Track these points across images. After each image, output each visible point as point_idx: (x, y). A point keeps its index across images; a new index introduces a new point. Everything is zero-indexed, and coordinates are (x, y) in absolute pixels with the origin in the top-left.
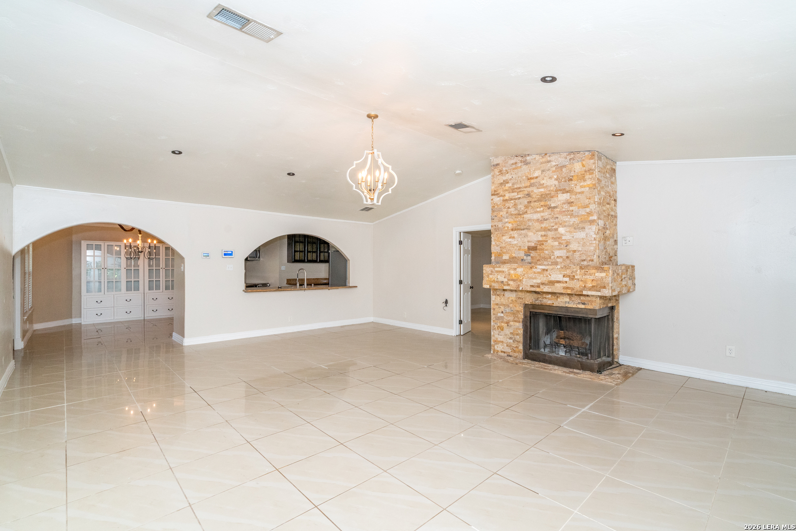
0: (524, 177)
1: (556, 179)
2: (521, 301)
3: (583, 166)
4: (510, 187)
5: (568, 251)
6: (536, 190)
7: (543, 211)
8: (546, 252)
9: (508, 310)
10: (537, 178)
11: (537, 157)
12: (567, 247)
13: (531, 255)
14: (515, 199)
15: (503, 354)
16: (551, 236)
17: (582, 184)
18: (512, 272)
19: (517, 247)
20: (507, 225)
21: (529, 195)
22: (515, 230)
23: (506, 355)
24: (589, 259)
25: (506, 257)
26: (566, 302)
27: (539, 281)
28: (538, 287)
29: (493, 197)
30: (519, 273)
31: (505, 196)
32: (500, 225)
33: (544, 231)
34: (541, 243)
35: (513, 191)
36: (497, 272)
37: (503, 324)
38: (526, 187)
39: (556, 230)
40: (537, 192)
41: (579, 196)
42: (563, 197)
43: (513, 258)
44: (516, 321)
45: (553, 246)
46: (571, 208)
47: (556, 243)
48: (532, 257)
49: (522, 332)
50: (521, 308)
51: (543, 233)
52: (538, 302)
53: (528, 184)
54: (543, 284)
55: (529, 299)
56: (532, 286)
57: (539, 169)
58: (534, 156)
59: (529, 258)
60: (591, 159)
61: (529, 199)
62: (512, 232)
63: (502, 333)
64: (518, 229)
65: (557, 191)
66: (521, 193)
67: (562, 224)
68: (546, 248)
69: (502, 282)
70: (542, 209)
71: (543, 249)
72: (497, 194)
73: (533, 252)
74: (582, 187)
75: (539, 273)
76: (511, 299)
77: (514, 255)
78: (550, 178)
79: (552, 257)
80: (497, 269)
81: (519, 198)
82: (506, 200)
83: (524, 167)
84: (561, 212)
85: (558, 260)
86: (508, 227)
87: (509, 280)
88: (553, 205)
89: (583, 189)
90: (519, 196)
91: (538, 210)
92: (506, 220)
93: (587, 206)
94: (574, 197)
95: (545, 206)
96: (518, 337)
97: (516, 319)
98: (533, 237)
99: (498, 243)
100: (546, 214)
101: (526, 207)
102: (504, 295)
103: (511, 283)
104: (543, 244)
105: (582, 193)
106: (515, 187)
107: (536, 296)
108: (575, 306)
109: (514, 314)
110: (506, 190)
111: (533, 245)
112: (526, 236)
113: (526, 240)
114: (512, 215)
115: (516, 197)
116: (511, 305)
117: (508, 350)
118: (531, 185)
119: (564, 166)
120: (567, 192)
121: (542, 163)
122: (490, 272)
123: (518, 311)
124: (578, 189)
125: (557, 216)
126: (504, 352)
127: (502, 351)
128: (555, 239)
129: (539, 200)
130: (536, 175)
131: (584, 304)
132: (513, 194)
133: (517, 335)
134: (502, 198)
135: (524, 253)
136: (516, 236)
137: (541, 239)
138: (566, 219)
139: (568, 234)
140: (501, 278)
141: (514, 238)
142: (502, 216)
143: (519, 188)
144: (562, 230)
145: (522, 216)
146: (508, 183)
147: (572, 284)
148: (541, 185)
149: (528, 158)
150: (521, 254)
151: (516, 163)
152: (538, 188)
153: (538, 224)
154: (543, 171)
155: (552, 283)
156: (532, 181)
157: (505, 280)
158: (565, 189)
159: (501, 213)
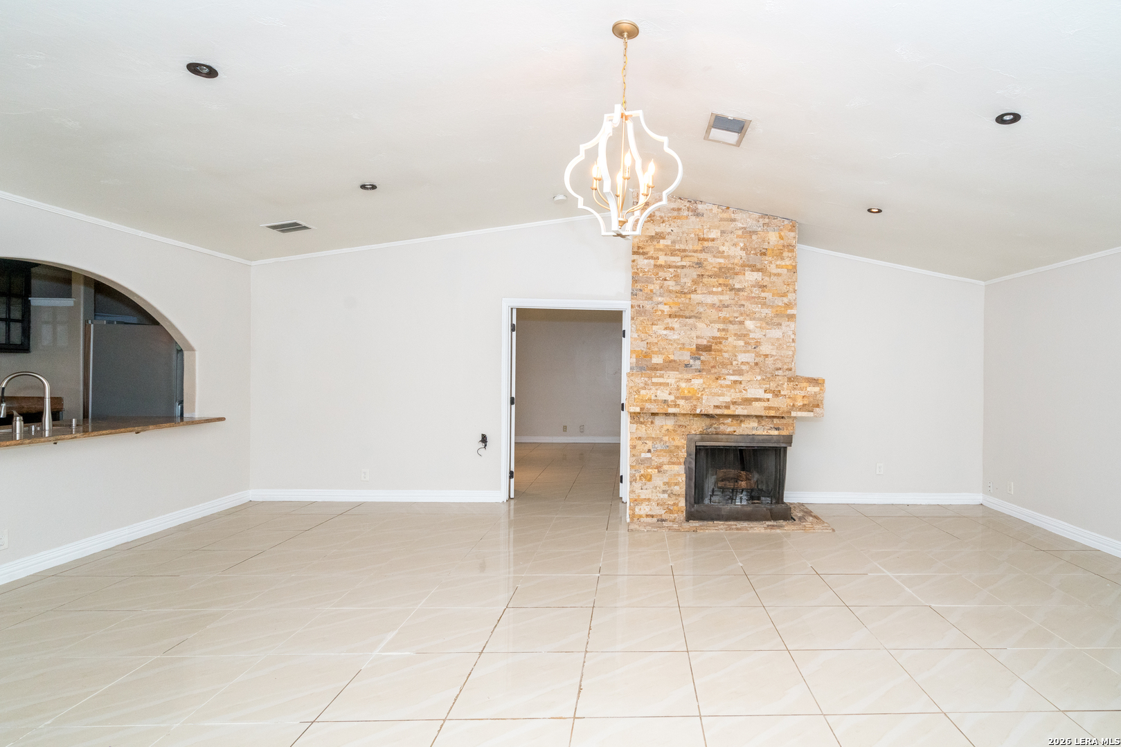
0: (693, 235)
1: (742, 249)
2: (683, 430)
3: (781, 238)
4: (667, 246)
5: (758, 355)
6: (711, 260)
7: (722, 293)
8: (726, 355)
9: (659, 446)
10: (713, 240)
11: (715, 209)
12: (757, 350)
13: (702, 358)
14: (677, 267)
15: (649, 520)
16: (733, 332)
17: (778, 263)
18: (683, 385)
19: (678, 344)
20: (661, 307)
21: (699, 264)
22: (676, 316)
23: (655, 520)
24: (785, 367)
25: (657, 360)
26: (753, 428)
27: (728, 399)
28: (727, 407)
29: (636, 257)
30: (696, 387)
31: (658, 258)
32: (648, 305)
33: (724, 322)
34: (718, 341)
35: (673, 253)
36: (654, 384)
37: (649, 470)
38: (695, 251)
39: (742, 323)
40: (713, 262)
41: (774, 279)
42: (752, 277)
43: (671, 361)
44: (673, 463)
45: (735, 347)
46: (763, 295)
47: (741, 343)
48: (702, 362)
49: (684, 479)
50: (681, 442)
51: (721, 326)
52: (712, 430)
53: (699, 248)
54: (734, 403)
55: (697, 427)
56: (717, 407)
57: (718, 227)
58: (711, 206)
59: (698, 362)
60: (791, 230)
61: (700, 271)
62: (669, 320)
63: (650, 485)
64: (680, 316)
65: (743, 266)
66: (687, 259)
67: (751, 316)
68: (725, 349)
69: (665, 401)
70: (720, 289)
71: (720, 351)
72: (644, 254)
73: (704, 353)
74: (778, 266)
75: (728, 386)
76: (665, 428)
77: (672, 357)
78: (735, 245)
79: (734, 363)
80: (655, 380)
81: (683, 267)
82: (661, 266)
83: (693, 218)
84: (748, 298)
85: (744, 367)
86: (663, 311)
87: (677, 398)
88: (737, 286)
89: (779, 271)
90: (684, 263)
91: (714, 289)
92: (660, 299)
93: (784, 295)
94: (767, 278)
95: (726, 285)
96: (677, 488)
97: (675, 460)
98: (706, 331)
99: (643, 336)
100: (726, 298)
101: (695, 282)
102: (652, 423)
103: (681, 402)
104: (721, 343)
105: (778, 275)
106: (677, 247)
107: (708, 421)
108: (765, 433)
109: (671, 452)
110: (660, 250)
111: (705, 342)
112: (694, 327)
113: (694, 334)
114: (670, 292)
115: (679, 264)
116: (666, 438)
117: (659, 511)
118: (703, 250)
119: (755, 232)
120: (759, 270)
121: (721, 220)
122: (642, 385)
123: (677, 447)
124: (773, 269)
125: (743, 302)
126: (652, 516)
127: (647, 516)
128: (739, 336)
129: (716, 275)
130: (712, 236)
131: (777, 429)
132: (673, 259)
133: (676, 484)
134: (652, 262)
135: (689, 354)
136: (676, 326)
137: (718, 334)
138: (757, 308)
139: (757, 330)
140: (663, 394)
141: (673, 329)
142: (651, 291)
143: (684, 251)
144: (750, 324)
145: (688, 296)
146: (664, 238)
147: (776, 402)
148: (719, 252)
149: (700, 206)
150: (686, 357)
151: (679, 209)
152: (714, 256)
153: (714, 311)
154: (723, 232)
155: (748, 401)
156: (706, 244)
157: (671, 398)
158: (755, 266)
159: (651, 287)
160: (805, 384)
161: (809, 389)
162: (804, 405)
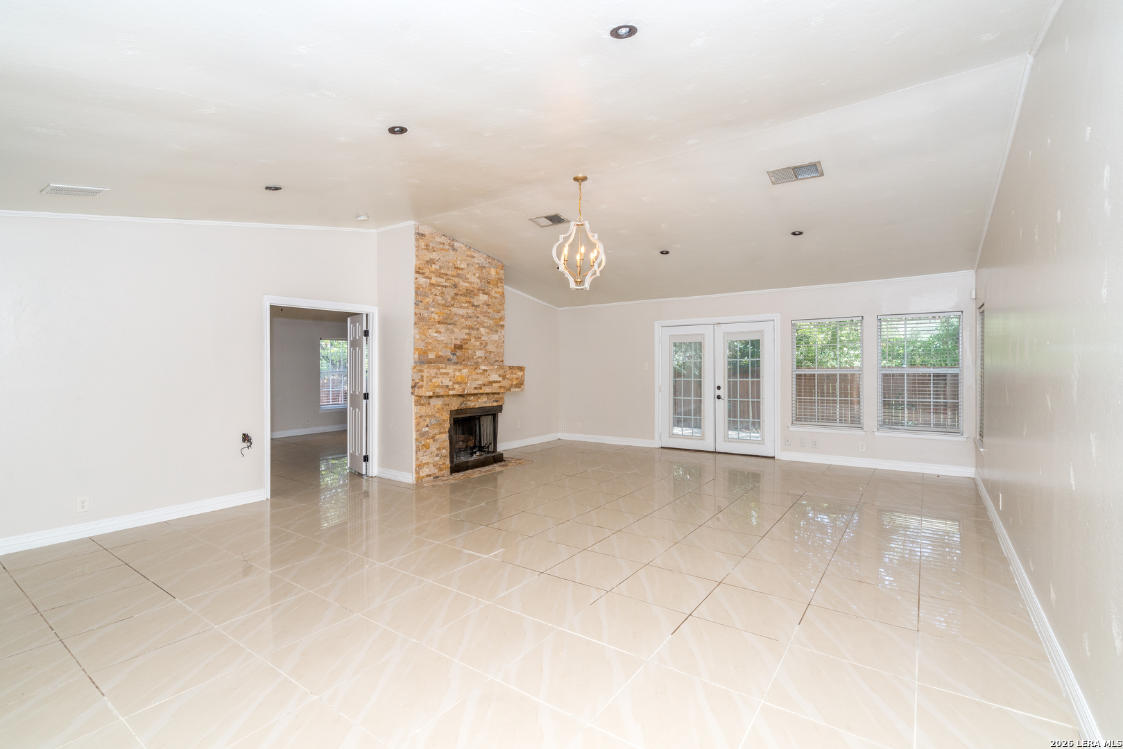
0: (451, 264)
1: (479, 278)
2: (448, 407)
3: (497, 273)
4: (436, 270)
5: (486, 352)
6: (462, 283)
7: (467, 308)
8: (470, 352)
9: (433, 422)
10: (462, 269)
11: (464, 248)
12: (486, 348)
13: (457, 354)
14: (443, 286)
15: (428, 479)
16: (474, 336)
17: (496, 290)
18: (457, 374)
19: (444, 344)
20: (433, 315)
21: (455, 286)
22: (442, 323)
23: (432, 478)
24: (500, 360)
25: (431, 356)
26: (485, 402)
27: (480, 382)
28: (481, 388)
29: (418, 275)
30: (464, 375)
31: (431, 278)
32: (425, 313)
33: (469, 329)
34: (466, 341)
35: (440, 275)
36: (441, 374)
37: (428, 441)
38: (453, 276)
39: (478, 329)
40: (463, 285)
41: (494, 300)
42: (483, 298)
43: (440, 357)
44: (442, 433)
45: (475, 346)
46: (489, 310)
47: (478, 343)
48: (457, 357)
49: (448, 444)
50: (446, 416)
51: (467, 331)
52: (463, 406)
53: (454, 273)
54: (484, 385)
55: (455, 404)
56: (475, 388)
57: (465, 261)
58: (462, 245)
59: (455, 357)
60: (502, 269)
61: (455, 291)
62: (438, 326)
63: (428, 452)
64: (445, 323)
65: (479, 290)
66: (449, 281)
67: (482, 324)
68: (470, 348)
69: (447, 386)
70: (466, 305)
71: (467, 349)
72: (423, 274)
73: (458, 351)
74: (496, 292)
75: (481, 374)
76: (437, 407)
77: (440, 354)
78: (474, 274)
79: (475, 357)
80: (442, 371)
81: (446, 286)
82: (433, 284)
83: (452, 252)
84: (482, 313)
85: (480, 360)
86: (434, 319)
87: (454, 383)
88: (476, 304)
89: (496, 295)
90: (446, 284)
91: (464, 305)
92: (433, 309)
93: (499, 312)
94: (490, 300)
95: (470, 302)
96: (444, 451)
97: (443, 430)
98: (459, 335)
99: (423, 337)
100: (470, 311)
101: (453, 299)
102: (429, 404)
103: (456, 386)
104: (467, 343)
105: (495, 298)
106: (442, 271)
107: (461, 399)
108: (490, 405)
109: (441, 424)
110: (432, 272)
111: (458, 343)
112: (452, 332)
113: (453, 337)
114: (439, 304)
115: (444, 284)
116: (437, 415)
117: (435, 471)
118: (458, 276)
119: (484, 267)
120: (486, 294)
121: (467, 256)
122: (434, 375)
123: (444, 421)
124: (493, 293)
125: (478, 315)
126: (430, 476)
127: (427, 476)
128: (478, 338)
129: (465, 295)
130: (462, 266)
131: (497, 401)
132: (440, 280)
133: (444, 448)
134: (428, 280)
135: (450, 351)
136: (442, 330)
137: (466, 337)
138: (486, 320)
139: (486, 334)
140: (446, 382)
141: (440, 332)
142: (428, 302)
143: (447, 275)
144: (482, 330)
145: (449, 308)
146: (435, 264)
147: (504, 384)
148: (466, 278)
149: (455, 244)
150: (448, 354)
151: (444, 244)
152: (464, 281)
153: (463, 320)
154: (468, 264)
155: (491, 383)
156: (459, 272)
157: (450, 384)
158: (484, 290)
159: (427, 300)
160: (517, 371)
161: (519, 373)
162: (517, 384)
